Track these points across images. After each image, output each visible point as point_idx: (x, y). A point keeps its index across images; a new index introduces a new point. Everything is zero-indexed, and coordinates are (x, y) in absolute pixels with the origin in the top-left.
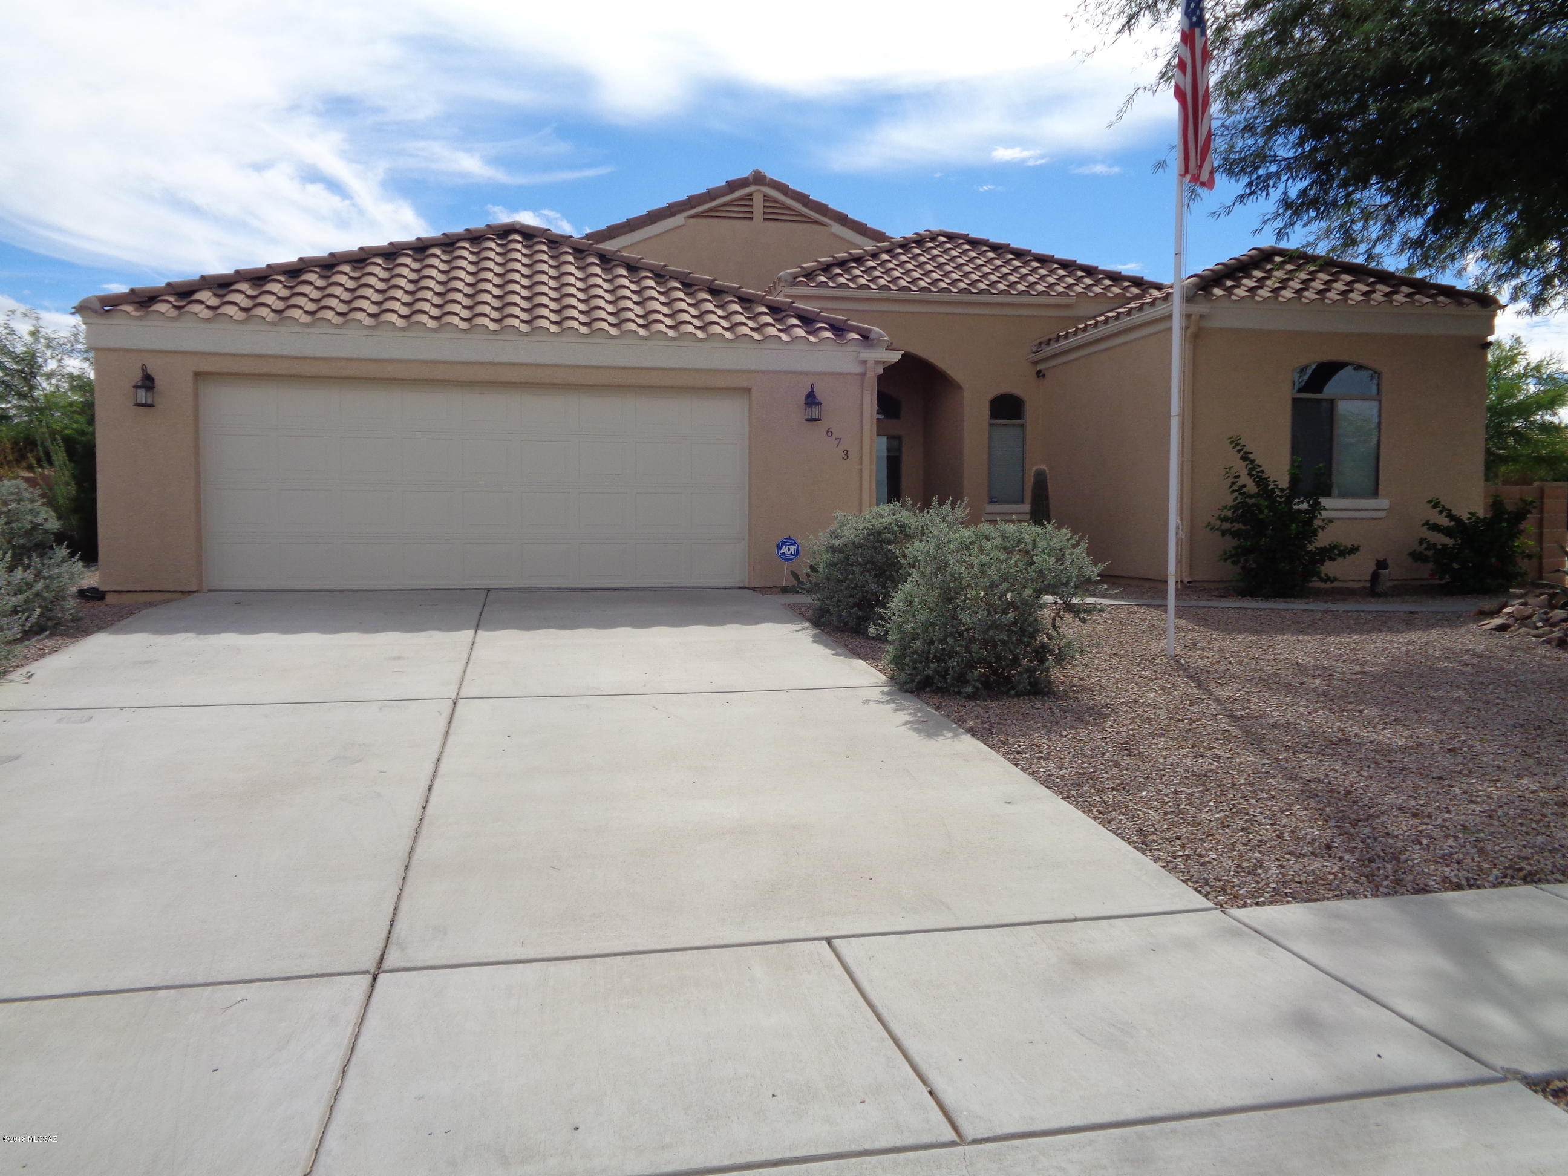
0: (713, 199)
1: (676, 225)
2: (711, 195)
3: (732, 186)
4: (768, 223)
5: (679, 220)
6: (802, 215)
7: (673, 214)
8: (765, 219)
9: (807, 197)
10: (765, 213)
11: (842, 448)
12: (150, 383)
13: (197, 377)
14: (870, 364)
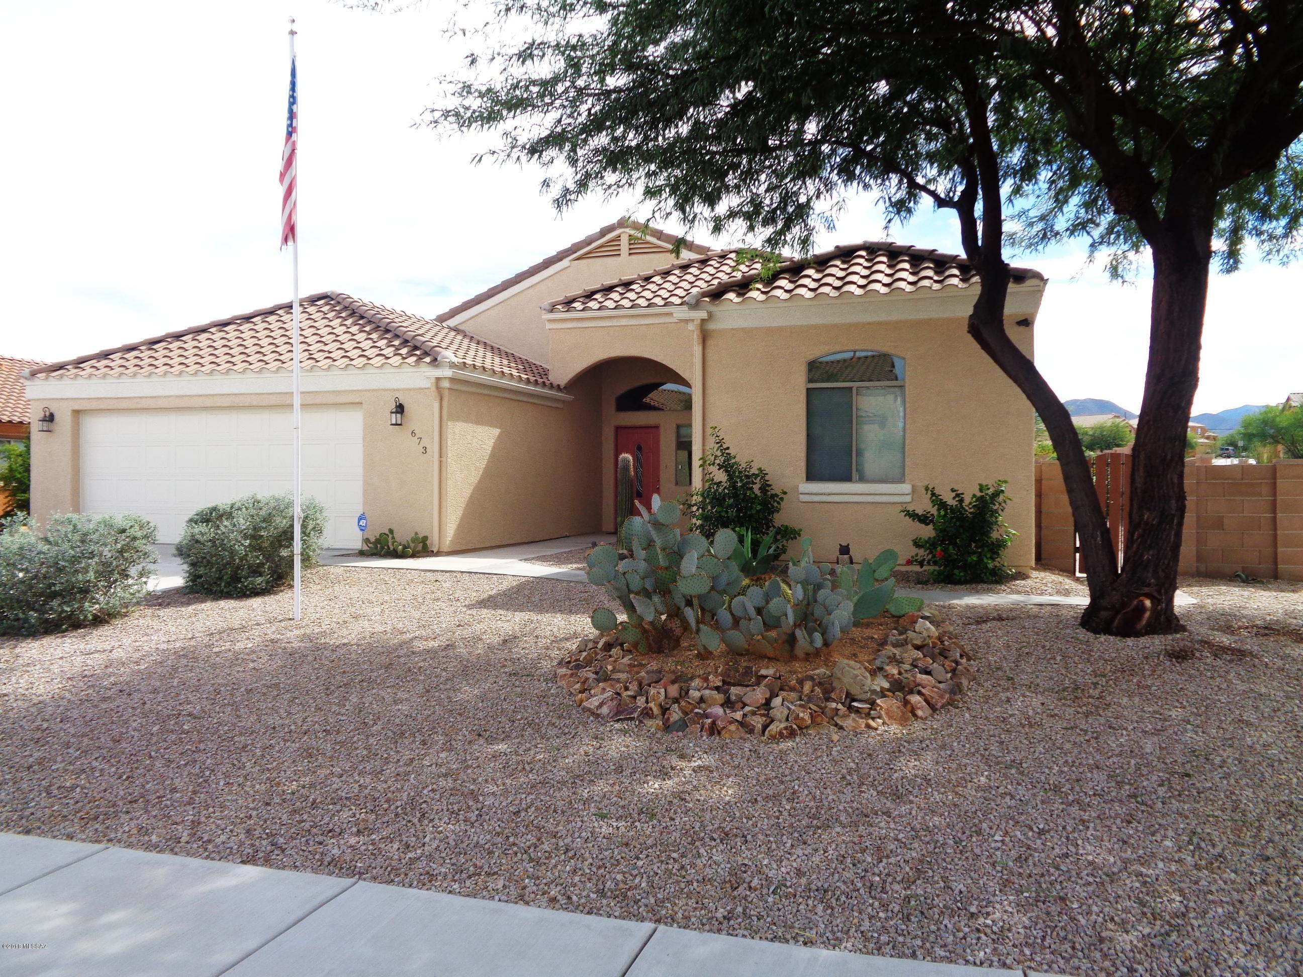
0: (589, 244)
1: (563, 267)
2: (588, 241)
3: (604, 232)
4: (633, 257)
5: (565, 263)
6: (660, 247)
7: (560, 260)
8: (630, 254)
9: (661, 232)
10: (630, 249)
11: (422, 445)
12: (50, 418)
13: (77, 413)
14: (433, 380)
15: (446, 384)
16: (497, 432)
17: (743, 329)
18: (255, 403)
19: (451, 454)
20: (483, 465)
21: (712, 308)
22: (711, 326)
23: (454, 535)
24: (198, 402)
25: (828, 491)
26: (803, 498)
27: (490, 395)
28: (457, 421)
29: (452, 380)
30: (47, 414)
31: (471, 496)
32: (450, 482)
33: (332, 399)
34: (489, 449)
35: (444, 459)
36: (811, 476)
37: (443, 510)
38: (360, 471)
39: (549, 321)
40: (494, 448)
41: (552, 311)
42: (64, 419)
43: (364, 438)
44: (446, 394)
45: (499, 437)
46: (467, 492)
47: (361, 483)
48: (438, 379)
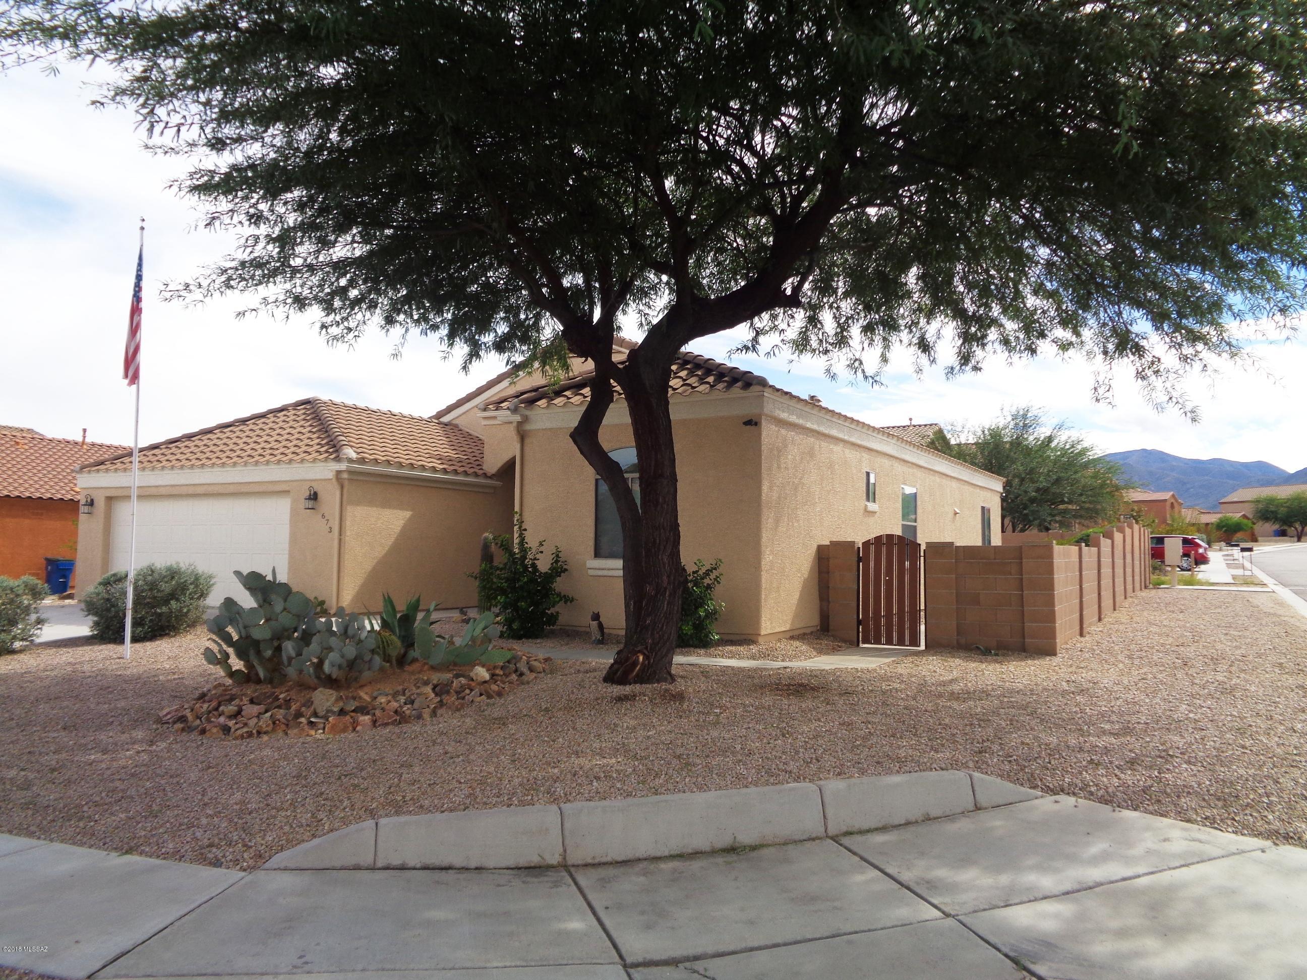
11: (329, 525)
12: (91, 503)
13: (110, 499)
14: (334, 473)
15: (345, 476)
16: (408, 514)
17: (550, 429)
18: (220, 491)
19: (349, 533)
20: (390, 541)
21: (527, 413)
22: (528, 427)
23: (352, 600)
24: (184, 491)
25: (607, 566)
26: (591, 572)
27: (400, 484)
28: (358, 505)
29: (350, 472)
30: (89, 500)
31: (374, 569)
32: (347, 557)
33: (271, 488)
34: (398, 529)
35: (342, 537)
36: (597, 554)
37: (341, 579)
38: (286, 546)
39: (485, 418)
40: (404, 527)
41: (485, 410)
42: (100, 503)
43: (291, 521)
44: (346, 483)
45: (410, 519)
46: (368, 565)
47: (287, 556)
48: (339, 472)
